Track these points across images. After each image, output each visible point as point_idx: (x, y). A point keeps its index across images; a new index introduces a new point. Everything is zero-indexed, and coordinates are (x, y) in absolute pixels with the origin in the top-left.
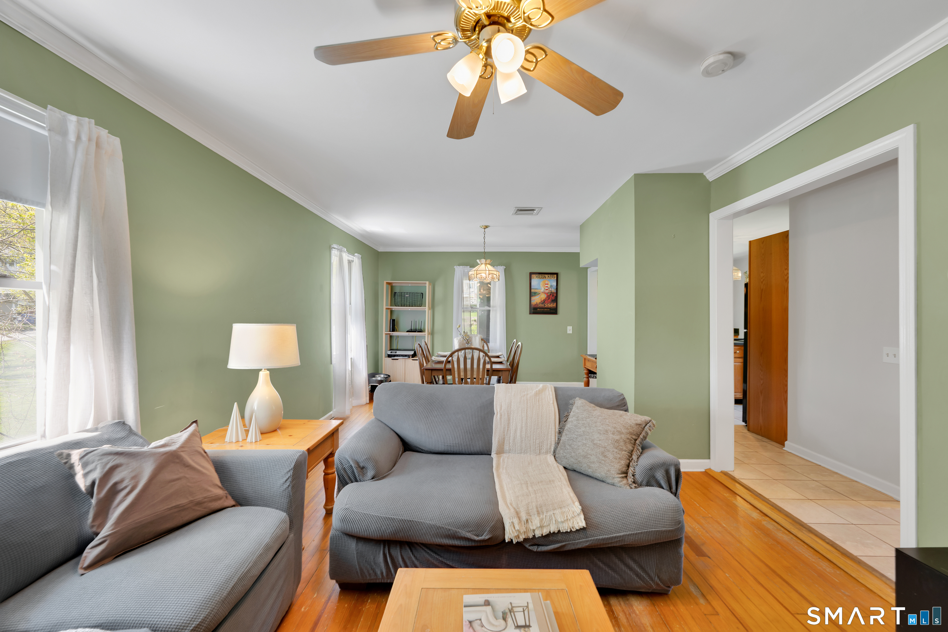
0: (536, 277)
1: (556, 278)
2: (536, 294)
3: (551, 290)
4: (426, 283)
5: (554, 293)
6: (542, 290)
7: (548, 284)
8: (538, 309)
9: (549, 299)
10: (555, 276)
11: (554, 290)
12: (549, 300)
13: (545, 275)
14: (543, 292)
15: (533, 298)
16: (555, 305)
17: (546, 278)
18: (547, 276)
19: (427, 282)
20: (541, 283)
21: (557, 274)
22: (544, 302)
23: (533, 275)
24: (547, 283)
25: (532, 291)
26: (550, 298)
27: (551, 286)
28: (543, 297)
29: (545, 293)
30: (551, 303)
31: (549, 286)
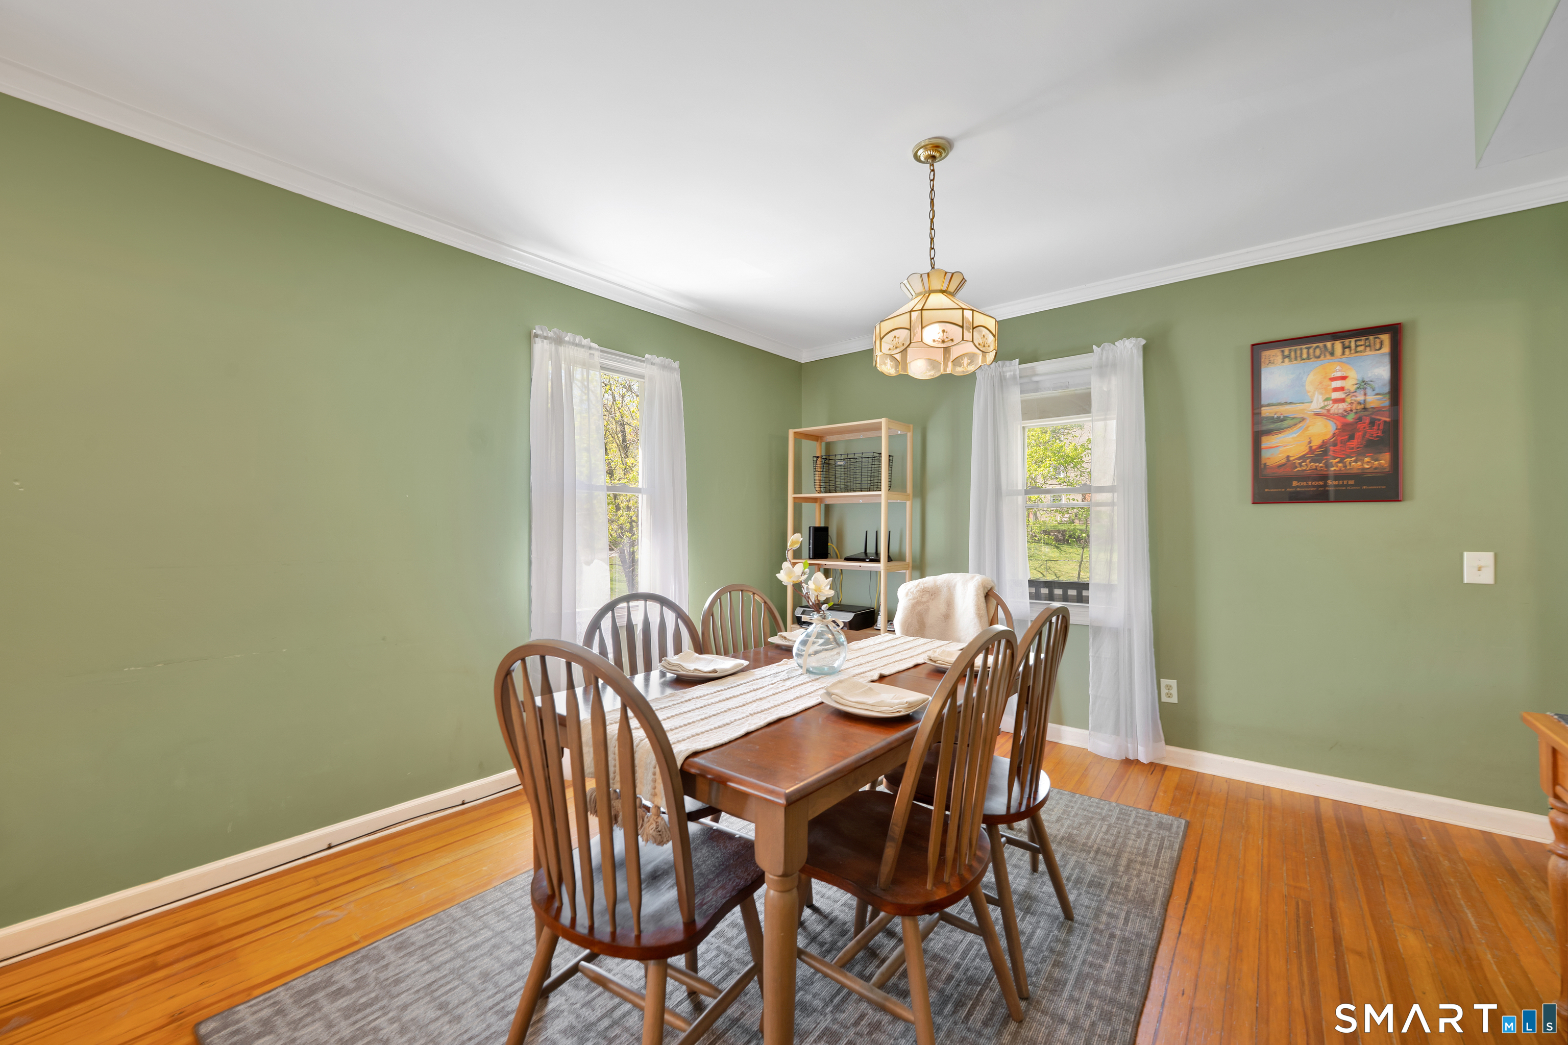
0: (1284, 357)
1: (1386, 349)
2: (1279, 424)
3: (1361, 398)
4: (878, 427)
5: (1378, 410)
6: (1317, 403)
7: (1344, 378)
8: (1295, 483)
9: (1352, 437)
10: (1386, 338)
11: (1377, 399)
12: (1354, 443)
13: (1329, 344)
14: (1317, 414)
15: (1266, 442)
16: (1384, 461)
17: (1332, 354)
18: (1338, 345)
19: (883, 421)
20: (1311, 377)
21: (1395, 331)
22: (1321, 452)
23: (1266, 354)
24: (1339, 374)
25: (1266, 412)
26: (1358, 435)
27: (1363, 385)
28: (1323, 430)
29: (1328, 415)
30: (1360, 455)
31: (1349, 384)
